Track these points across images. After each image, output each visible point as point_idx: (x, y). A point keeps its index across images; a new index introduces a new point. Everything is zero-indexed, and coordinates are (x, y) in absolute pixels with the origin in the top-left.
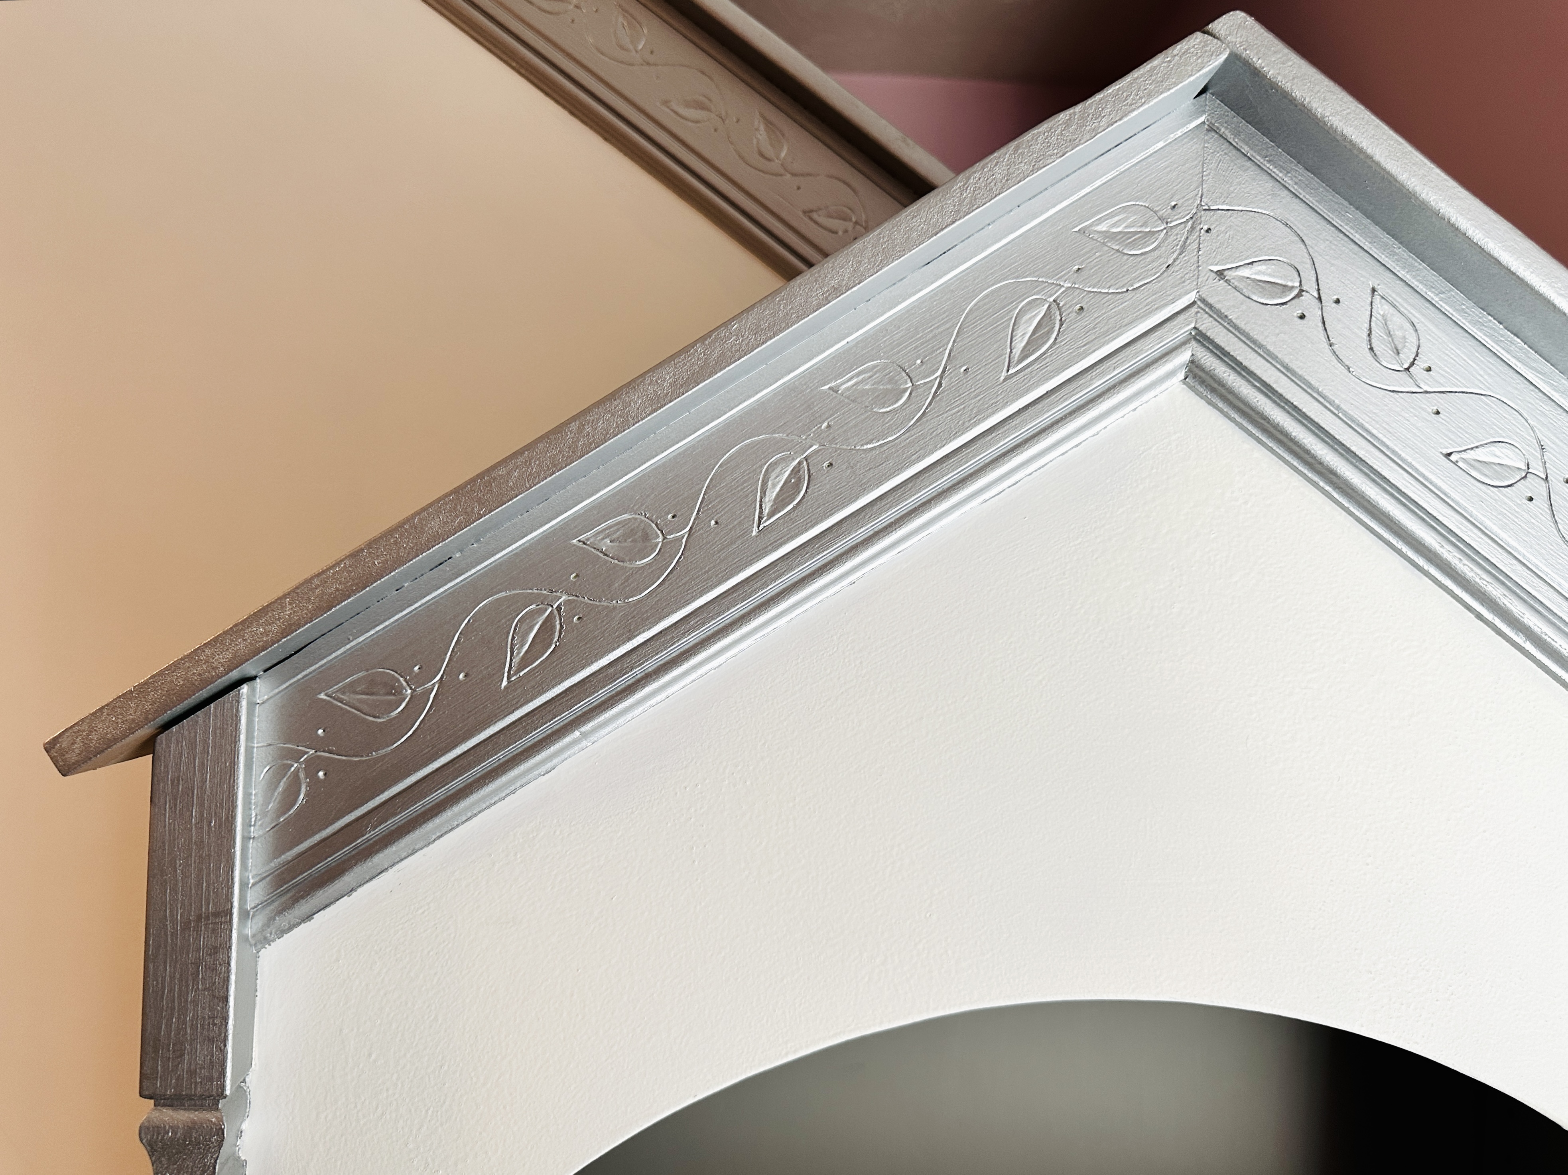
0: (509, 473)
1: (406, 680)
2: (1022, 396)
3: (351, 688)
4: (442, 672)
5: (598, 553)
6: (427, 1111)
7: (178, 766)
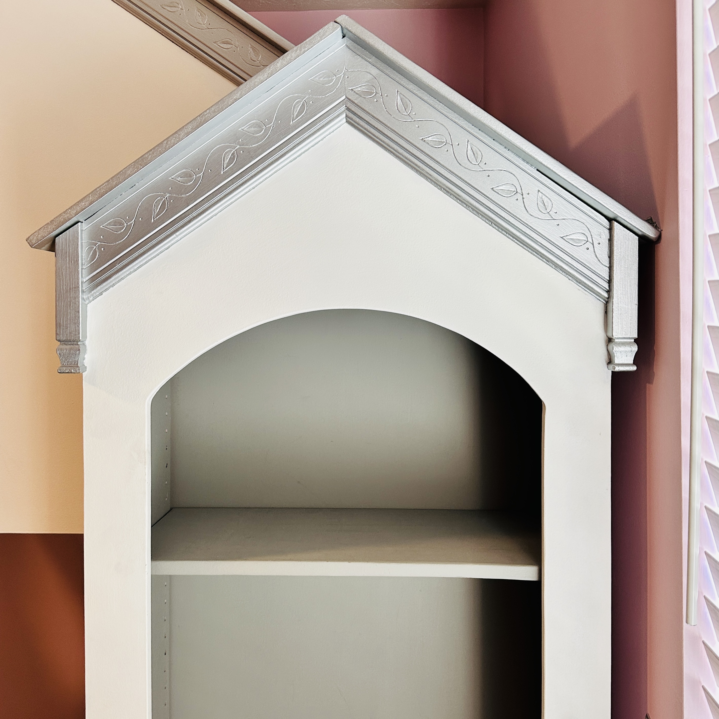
0: (148, 156)
1: (125, 221)
2: (297, 129)
3: (109, 224)
4: (135, 218)
5: (177, 181)
6: (139, 350)
7: (62, 246)
